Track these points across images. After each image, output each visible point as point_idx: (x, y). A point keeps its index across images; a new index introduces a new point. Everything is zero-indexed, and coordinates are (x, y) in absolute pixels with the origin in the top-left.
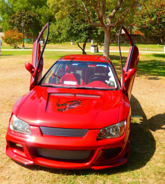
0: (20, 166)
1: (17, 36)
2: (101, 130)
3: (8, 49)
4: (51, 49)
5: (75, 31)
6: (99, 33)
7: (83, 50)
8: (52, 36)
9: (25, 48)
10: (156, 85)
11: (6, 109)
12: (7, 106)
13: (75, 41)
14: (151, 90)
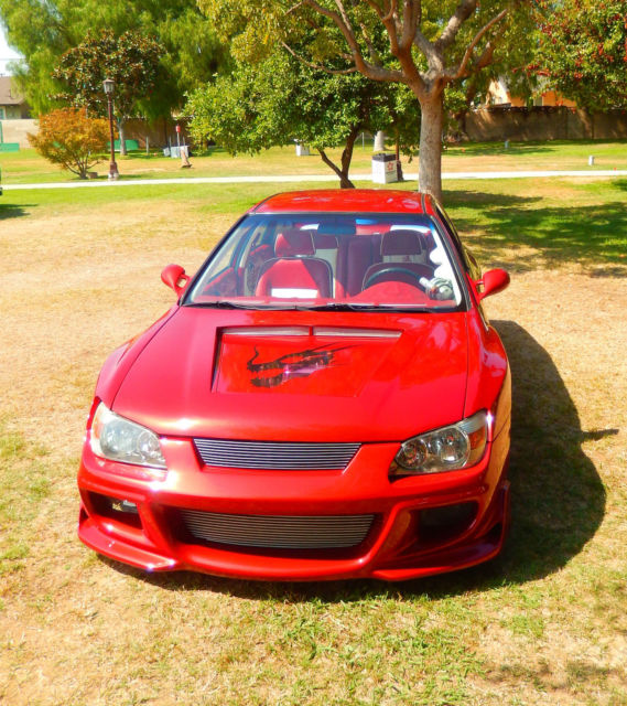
0: (130, 578)
1: (87, 130)
2: (403, 445)
3: (54, 181)
4: (218, 174)
5: (308, 104)
6: (400, 108)
7: (344, 174)
8: (223, 124)
9: (121, 178)
10: (620, 296)
11: (66, 398)
12: (70, 388)
13: (312, 139)
14: (599, 314)
